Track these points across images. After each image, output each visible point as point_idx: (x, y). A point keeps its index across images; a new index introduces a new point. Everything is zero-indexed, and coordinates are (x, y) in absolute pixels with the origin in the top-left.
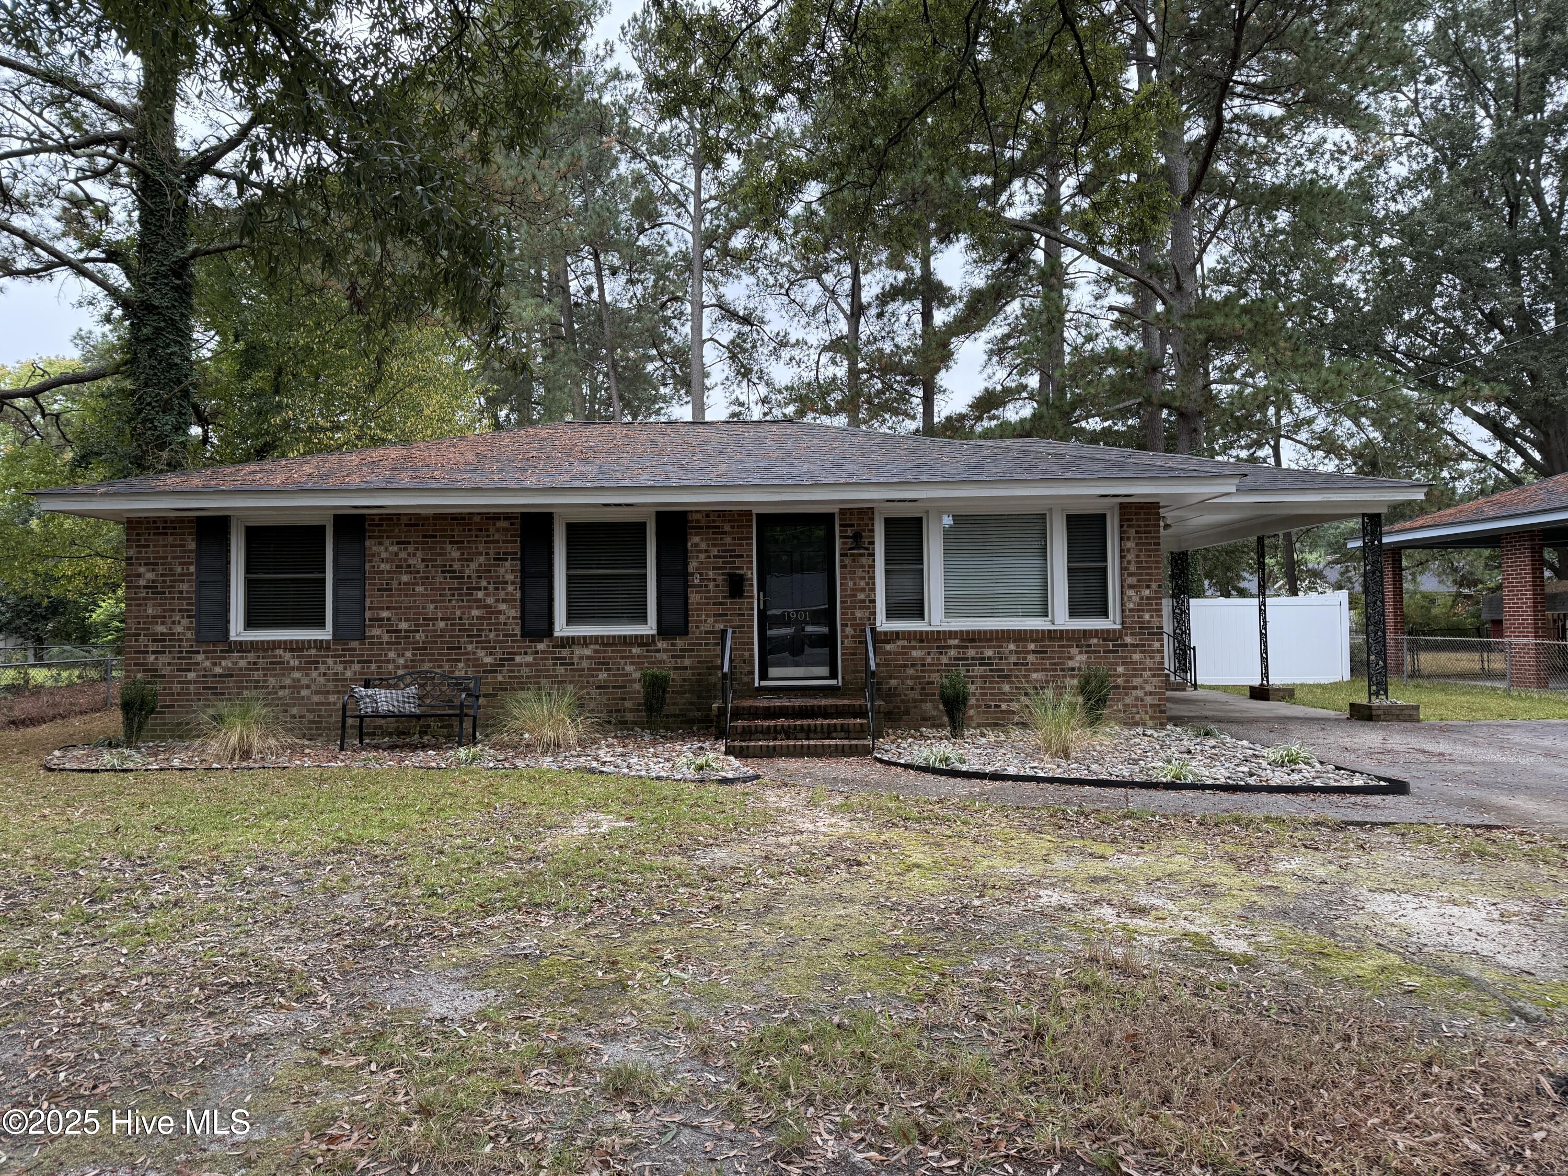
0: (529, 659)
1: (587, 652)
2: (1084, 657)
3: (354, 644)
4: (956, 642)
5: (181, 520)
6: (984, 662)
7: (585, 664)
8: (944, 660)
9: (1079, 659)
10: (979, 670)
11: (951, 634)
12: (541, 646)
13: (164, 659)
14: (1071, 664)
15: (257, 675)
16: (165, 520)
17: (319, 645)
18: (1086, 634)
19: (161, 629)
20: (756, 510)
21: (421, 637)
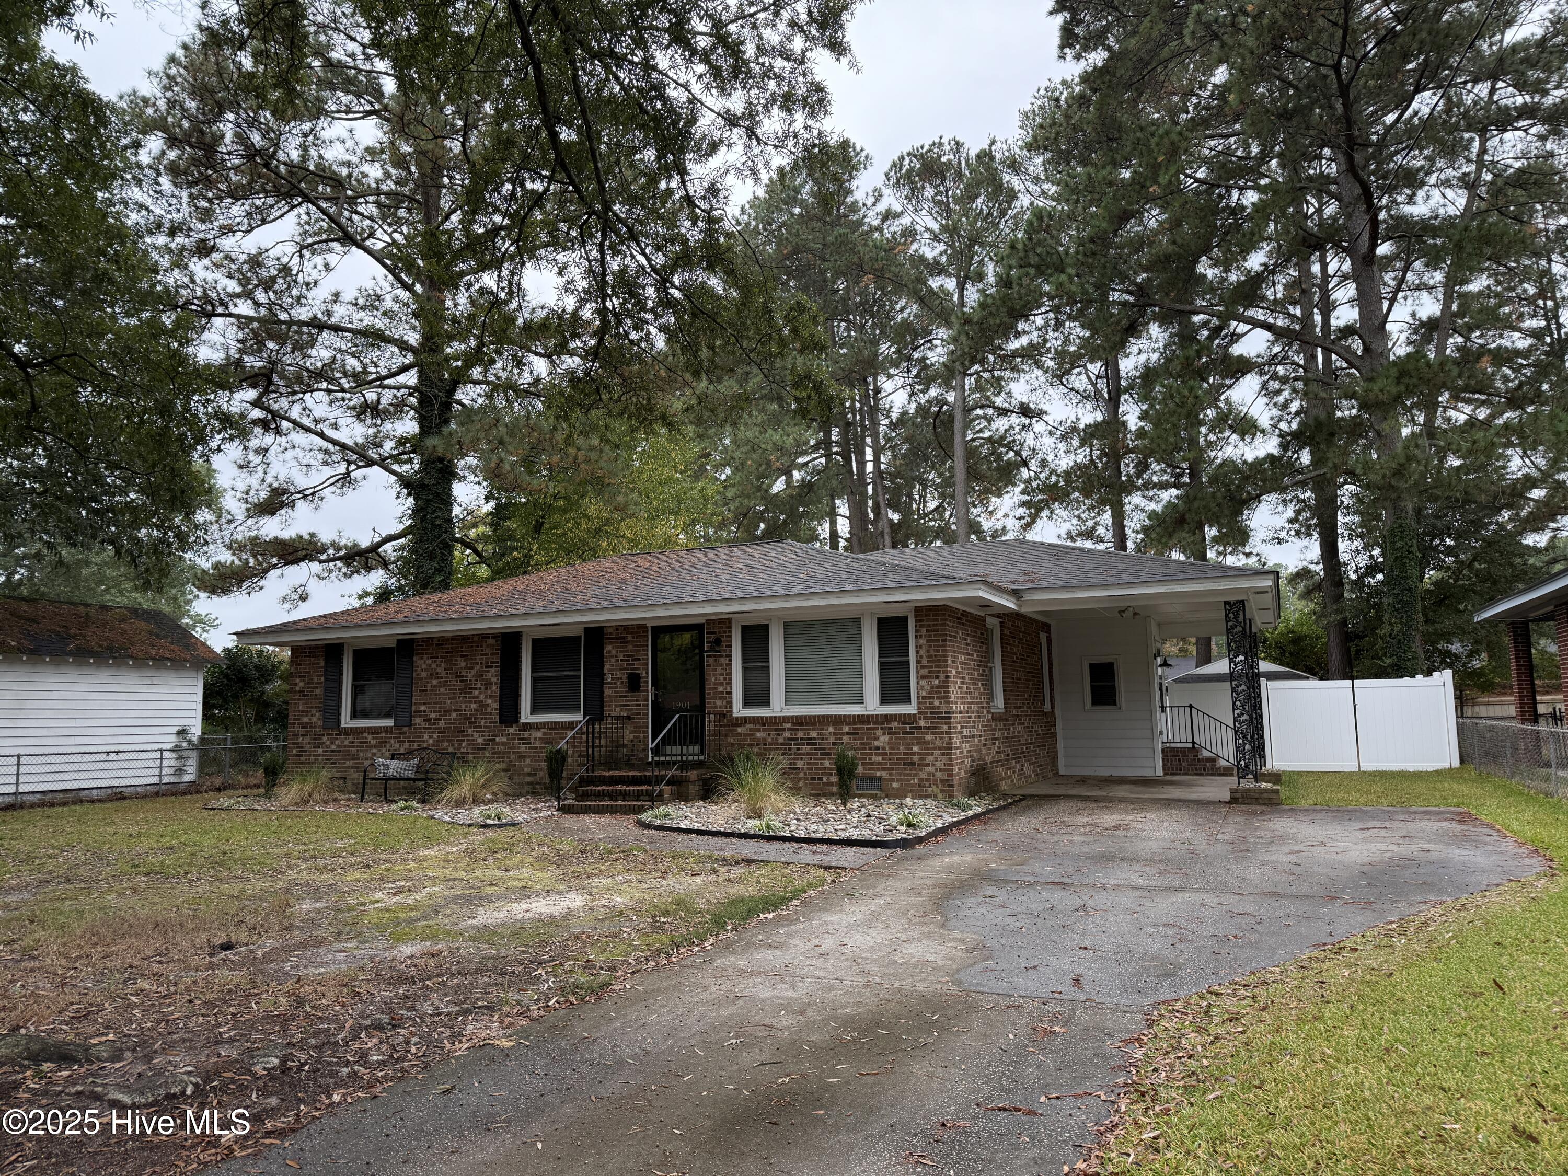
0: (504, 739)
1: (539, 734)
2: (887, 738)
3: (405, 729)
4: (789, 725)
5: (317, 647)
6: (810, 741)
7: (538, 744)
8: (781, 740)
9: (883, 740)
10: (806, 749)
11: (785, 719)
12: (511, 730)
13: (307, 739)
14: (876, 744)
15: (353, 751)
16: (310, 647)
17: (386, 729)
18: (888, 718)
19: (306, 719)
20: (649, 624)
21: (442, 724)
